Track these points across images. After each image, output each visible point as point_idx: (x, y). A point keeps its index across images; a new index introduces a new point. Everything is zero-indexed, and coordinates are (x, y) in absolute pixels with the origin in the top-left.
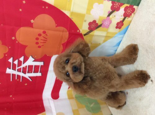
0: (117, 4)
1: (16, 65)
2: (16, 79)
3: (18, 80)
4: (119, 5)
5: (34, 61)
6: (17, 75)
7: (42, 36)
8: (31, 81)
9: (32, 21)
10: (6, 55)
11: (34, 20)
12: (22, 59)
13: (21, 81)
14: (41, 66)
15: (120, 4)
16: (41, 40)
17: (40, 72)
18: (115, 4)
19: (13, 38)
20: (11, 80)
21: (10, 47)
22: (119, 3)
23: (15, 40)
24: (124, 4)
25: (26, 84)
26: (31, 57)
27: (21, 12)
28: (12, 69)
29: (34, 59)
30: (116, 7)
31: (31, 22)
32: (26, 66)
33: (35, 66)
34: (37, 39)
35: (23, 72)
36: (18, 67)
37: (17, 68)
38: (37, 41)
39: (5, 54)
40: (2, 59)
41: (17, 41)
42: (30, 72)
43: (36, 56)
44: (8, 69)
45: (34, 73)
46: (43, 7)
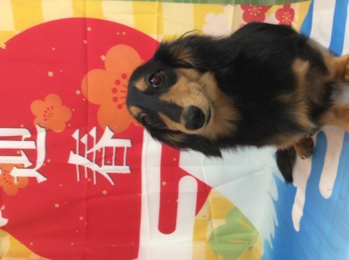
0: (255, 9)
1: (84, 145)
2: (86, 177)
3: (90, 180)
4: (259, 10)
5: (113, 137)
6: (88, 168)
7: (121, 85)
8: (113, 184)
9: (103, 58)
10: (69, 125)
11: (105, 55)
12: (93, 133)
13: (95, 183)
14: (128, 148)
15: (260, 8)
16: (122, 91)
17: (127, 165)
18: (250, 10)
19: (78, 92)
20: (78, 180)
21: (74, 110)
22: (258, 7)
23: (82, 96)
24: (270, 7)
25: (105, 192)
26: (107, 128)
27: (86, 45)
28: (80, 154)
29: (112, 134)
30: (255, 15)
31: (101, 59)
32: (102, 149)
33: (116, 148)
34: (114, 91)
35: (96, 163)
36: (88, 150)
37: (87, 152)
38: (114, 95)
39: (67, 123)
40: (63, 132)
41: (84, 97)
42: (109, 162)
43: (116, 127)
44: (72, 152)
45: (115, 165)
46: (118, 33)
